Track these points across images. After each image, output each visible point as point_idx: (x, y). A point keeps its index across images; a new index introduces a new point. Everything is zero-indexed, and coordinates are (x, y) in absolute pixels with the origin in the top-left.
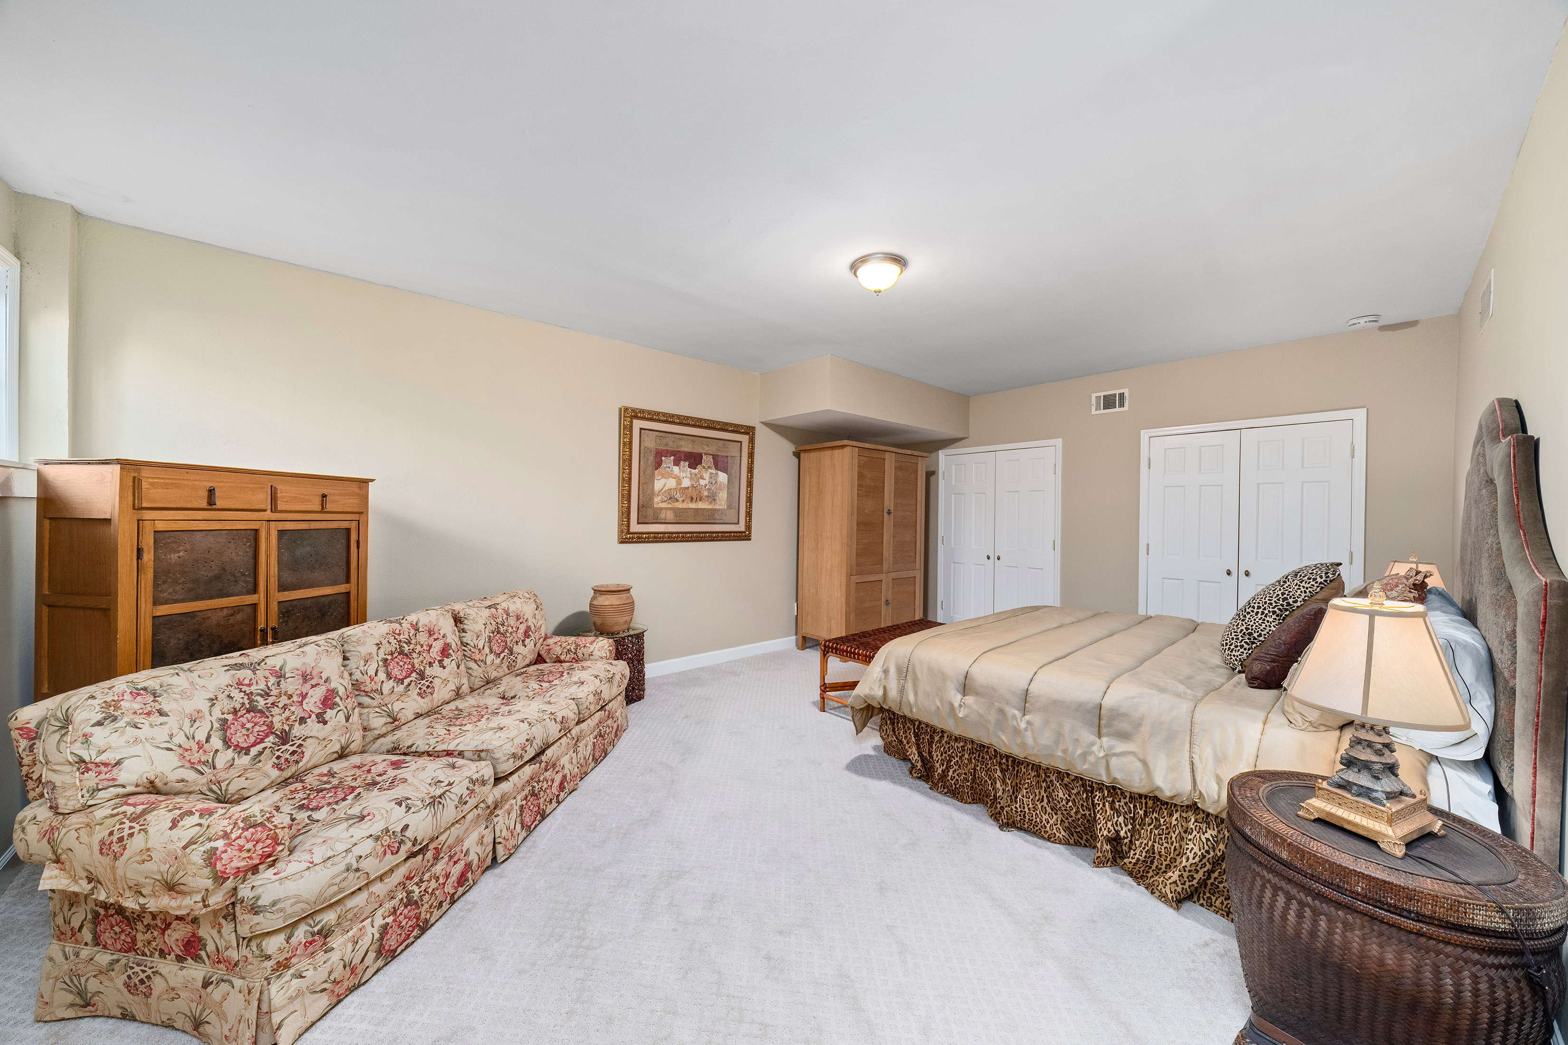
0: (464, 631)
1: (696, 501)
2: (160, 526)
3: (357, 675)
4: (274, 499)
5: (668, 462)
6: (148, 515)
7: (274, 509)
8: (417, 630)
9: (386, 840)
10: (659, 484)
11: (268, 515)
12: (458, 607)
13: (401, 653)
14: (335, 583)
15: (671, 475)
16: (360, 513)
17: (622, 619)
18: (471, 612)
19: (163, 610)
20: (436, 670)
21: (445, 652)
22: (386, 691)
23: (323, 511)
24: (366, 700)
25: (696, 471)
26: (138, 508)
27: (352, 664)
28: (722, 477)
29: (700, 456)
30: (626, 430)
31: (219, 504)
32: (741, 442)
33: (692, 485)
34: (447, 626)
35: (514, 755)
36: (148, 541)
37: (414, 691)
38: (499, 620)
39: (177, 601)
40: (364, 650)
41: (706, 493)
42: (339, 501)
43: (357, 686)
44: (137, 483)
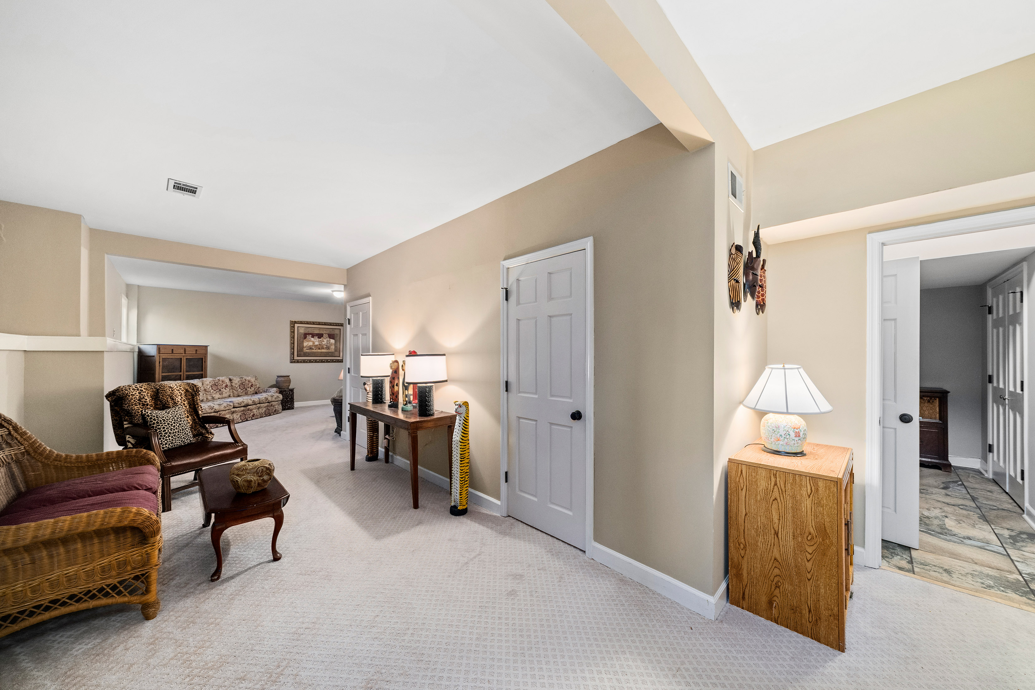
0: (232, 383)
1: (321, 349)
2: (163, 357)
3: (205, 388)
4: (185, 351)
5: (309, 337)
6: (161, 355)
7: (185, 354)
8: (219, 380)
9: (210, 407)
10: (305, 344)
11: (184, 355)
12: (230, 377)
13: (215, 385)
14: (199, 371)
15: (310, 341)
16: (205, 354)
17: (285, 385)
18: (235, 378)
19: (164, 374)
20: (224, 390)
21: (226, 386)
22: (211, 392)
23: (196, 353)
24: (207, 393)
25: (321, 339)
26: (159, 353)
27: (204, 385)
28: (332, 341)
29: (323, 334)
30: (292, 327)
31: (174, 352)
32: (340, 329)
33: (319, 344)
34: (227, 381)
35: (238, 403)
36: (161, 361)
37: (218, 393)
38: (243, 381)
39: (166, 373)
40: (207, 383)
41: (325, 347)
42: (201, 351)
43: (205, 390)
44: (159, 349)
